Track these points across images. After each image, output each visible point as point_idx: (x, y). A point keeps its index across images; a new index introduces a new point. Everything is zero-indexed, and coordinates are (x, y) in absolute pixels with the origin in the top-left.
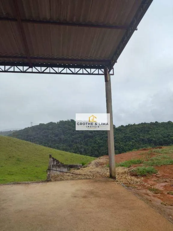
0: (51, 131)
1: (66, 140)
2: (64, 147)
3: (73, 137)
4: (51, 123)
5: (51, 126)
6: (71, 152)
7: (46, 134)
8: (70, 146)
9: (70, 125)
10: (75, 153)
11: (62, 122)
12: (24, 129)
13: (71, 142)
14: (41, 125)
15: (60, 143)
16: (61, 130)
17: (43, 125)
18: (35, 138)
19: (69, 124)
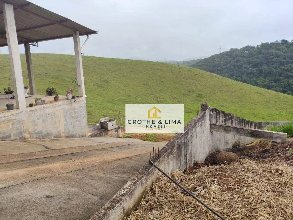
0: (246, 60)
1: (270, 72)
2: (266, 83)
3: (283, 67)
4: (248, 47)
5: (247, 52)
6: (276, 91)
7: (238, 64)
8: (276, 81)
9: (279, 49)
10: (284, 92)
11: (265, 46)
12: (210, 58)
13: (278, 76)
14: (233, 51)
15: (259, 76)
16: (262, 57)
17: (235, 50)
18: (223, 69)
19: (278, 47)
